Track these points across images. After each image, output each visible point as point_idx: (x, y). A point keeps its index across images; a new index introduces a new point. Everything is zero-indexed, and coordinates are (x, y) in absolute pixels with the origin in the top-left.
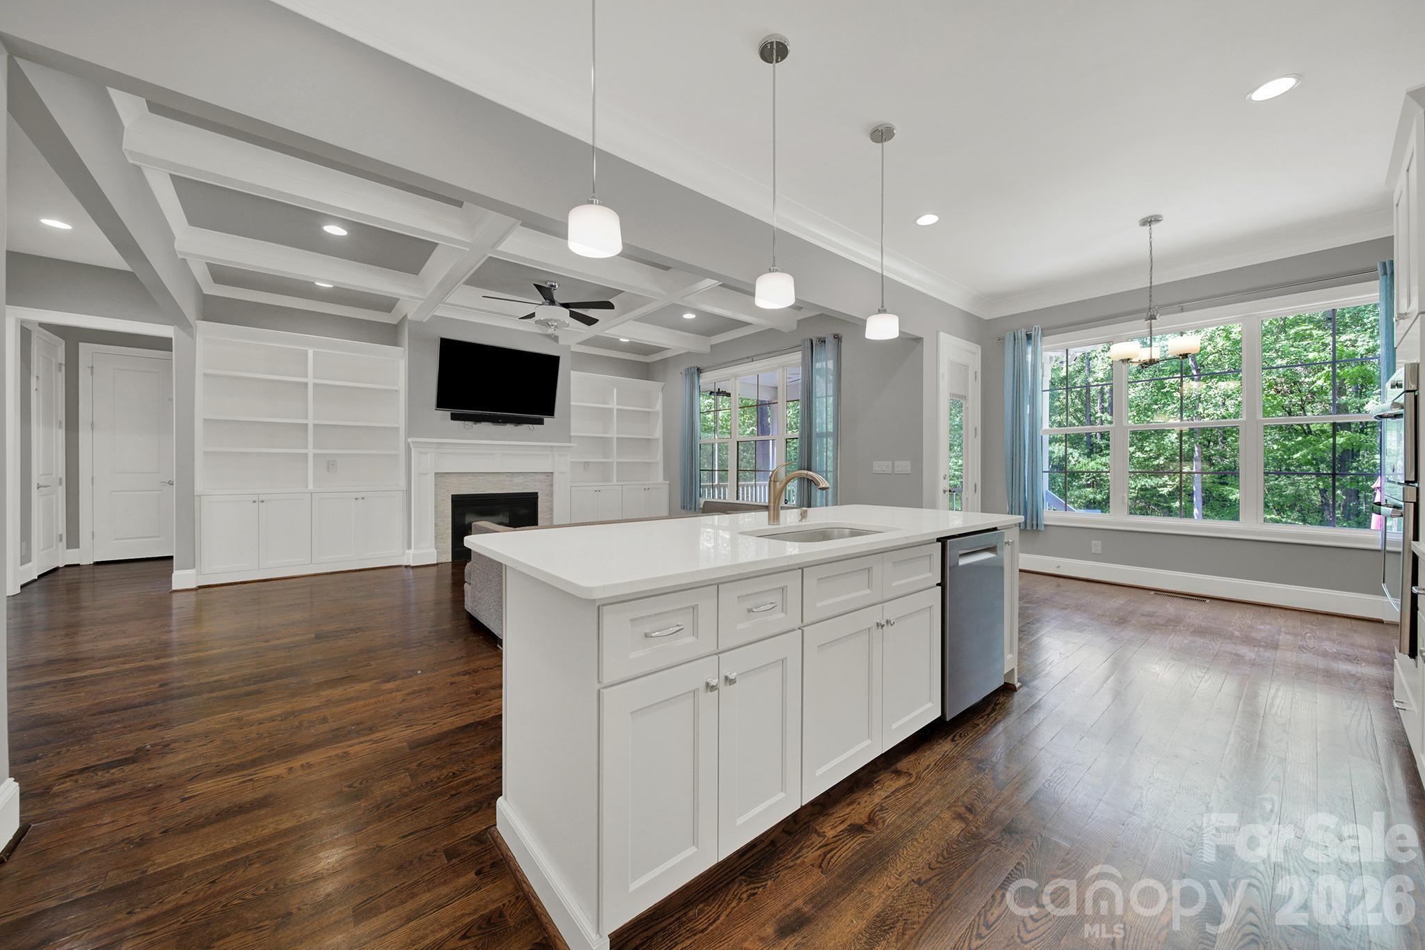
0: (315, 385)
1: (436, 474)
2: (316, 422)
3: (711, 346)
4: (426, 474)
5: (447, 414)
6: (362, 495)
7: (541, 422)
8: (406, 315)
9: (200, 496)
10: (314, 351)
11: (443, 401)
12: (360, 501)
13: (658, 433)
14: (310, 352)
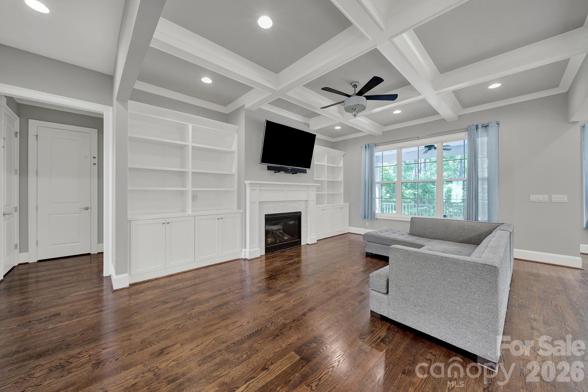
0: (194, 148)
1: (259, 202)
2: (194, 171)
3: (383, 132)
4: (255, 202)
5: (265, 165)
6: (221, 216)
7: (305, 172)
8: (244, 105)
9: (130, 221)
10: (192, 125)
11: (264, 159)
12: (220, 220)
13: (341, 178)
14: (190, 126)
